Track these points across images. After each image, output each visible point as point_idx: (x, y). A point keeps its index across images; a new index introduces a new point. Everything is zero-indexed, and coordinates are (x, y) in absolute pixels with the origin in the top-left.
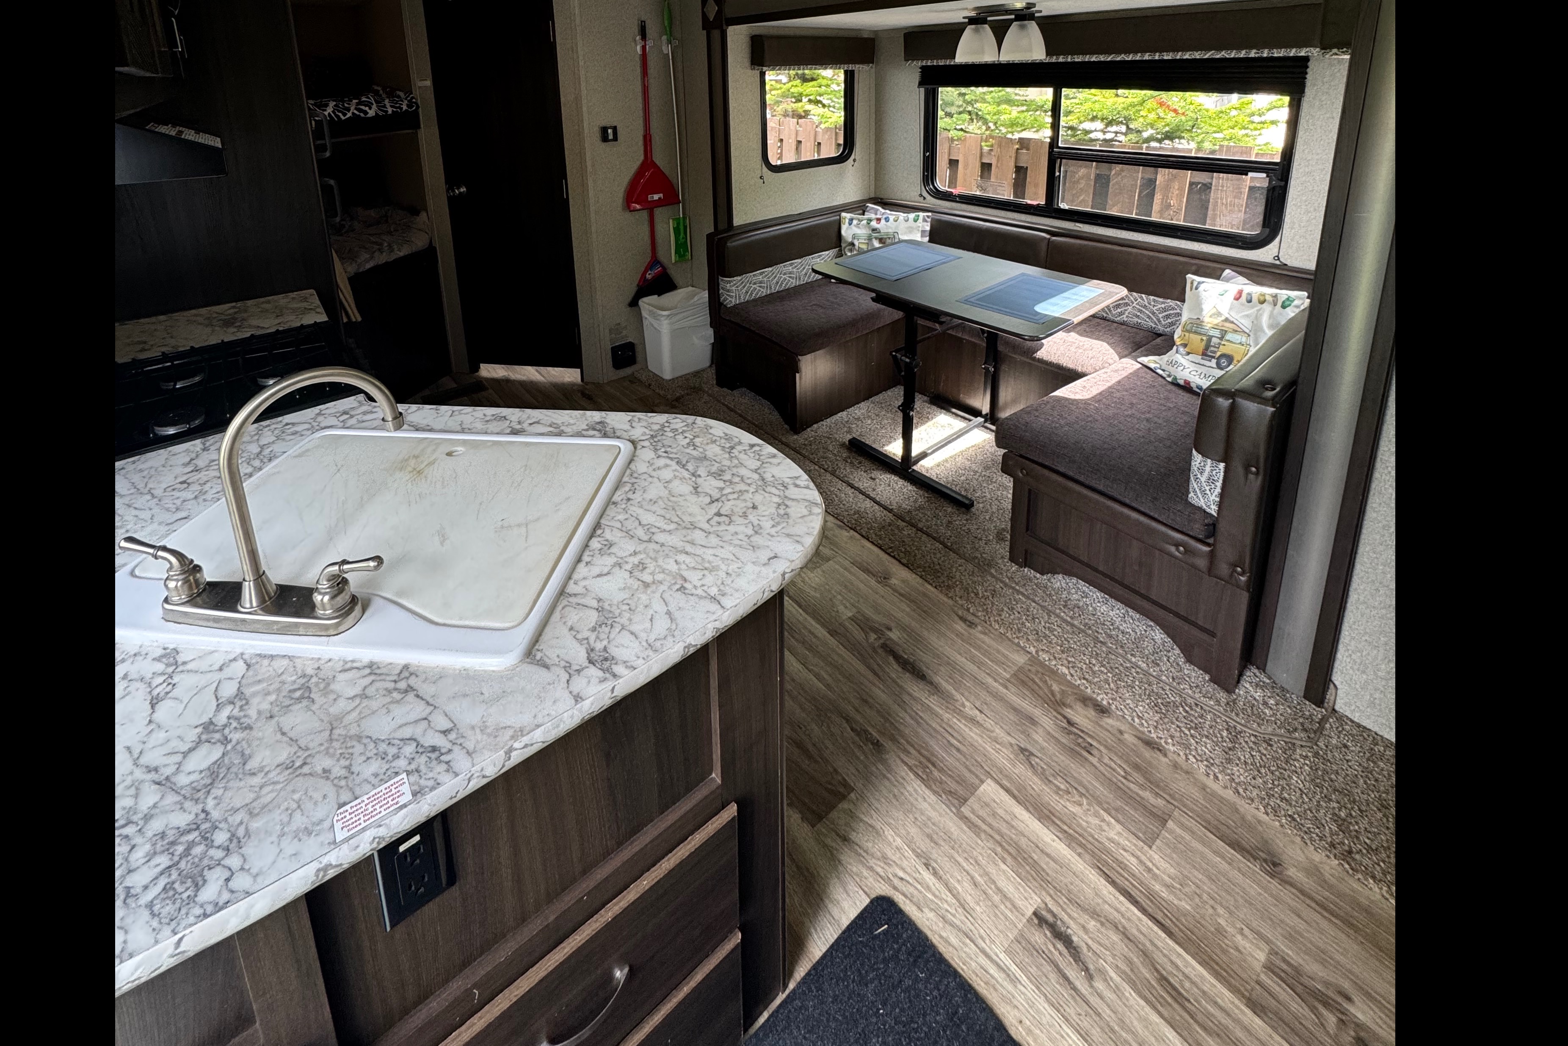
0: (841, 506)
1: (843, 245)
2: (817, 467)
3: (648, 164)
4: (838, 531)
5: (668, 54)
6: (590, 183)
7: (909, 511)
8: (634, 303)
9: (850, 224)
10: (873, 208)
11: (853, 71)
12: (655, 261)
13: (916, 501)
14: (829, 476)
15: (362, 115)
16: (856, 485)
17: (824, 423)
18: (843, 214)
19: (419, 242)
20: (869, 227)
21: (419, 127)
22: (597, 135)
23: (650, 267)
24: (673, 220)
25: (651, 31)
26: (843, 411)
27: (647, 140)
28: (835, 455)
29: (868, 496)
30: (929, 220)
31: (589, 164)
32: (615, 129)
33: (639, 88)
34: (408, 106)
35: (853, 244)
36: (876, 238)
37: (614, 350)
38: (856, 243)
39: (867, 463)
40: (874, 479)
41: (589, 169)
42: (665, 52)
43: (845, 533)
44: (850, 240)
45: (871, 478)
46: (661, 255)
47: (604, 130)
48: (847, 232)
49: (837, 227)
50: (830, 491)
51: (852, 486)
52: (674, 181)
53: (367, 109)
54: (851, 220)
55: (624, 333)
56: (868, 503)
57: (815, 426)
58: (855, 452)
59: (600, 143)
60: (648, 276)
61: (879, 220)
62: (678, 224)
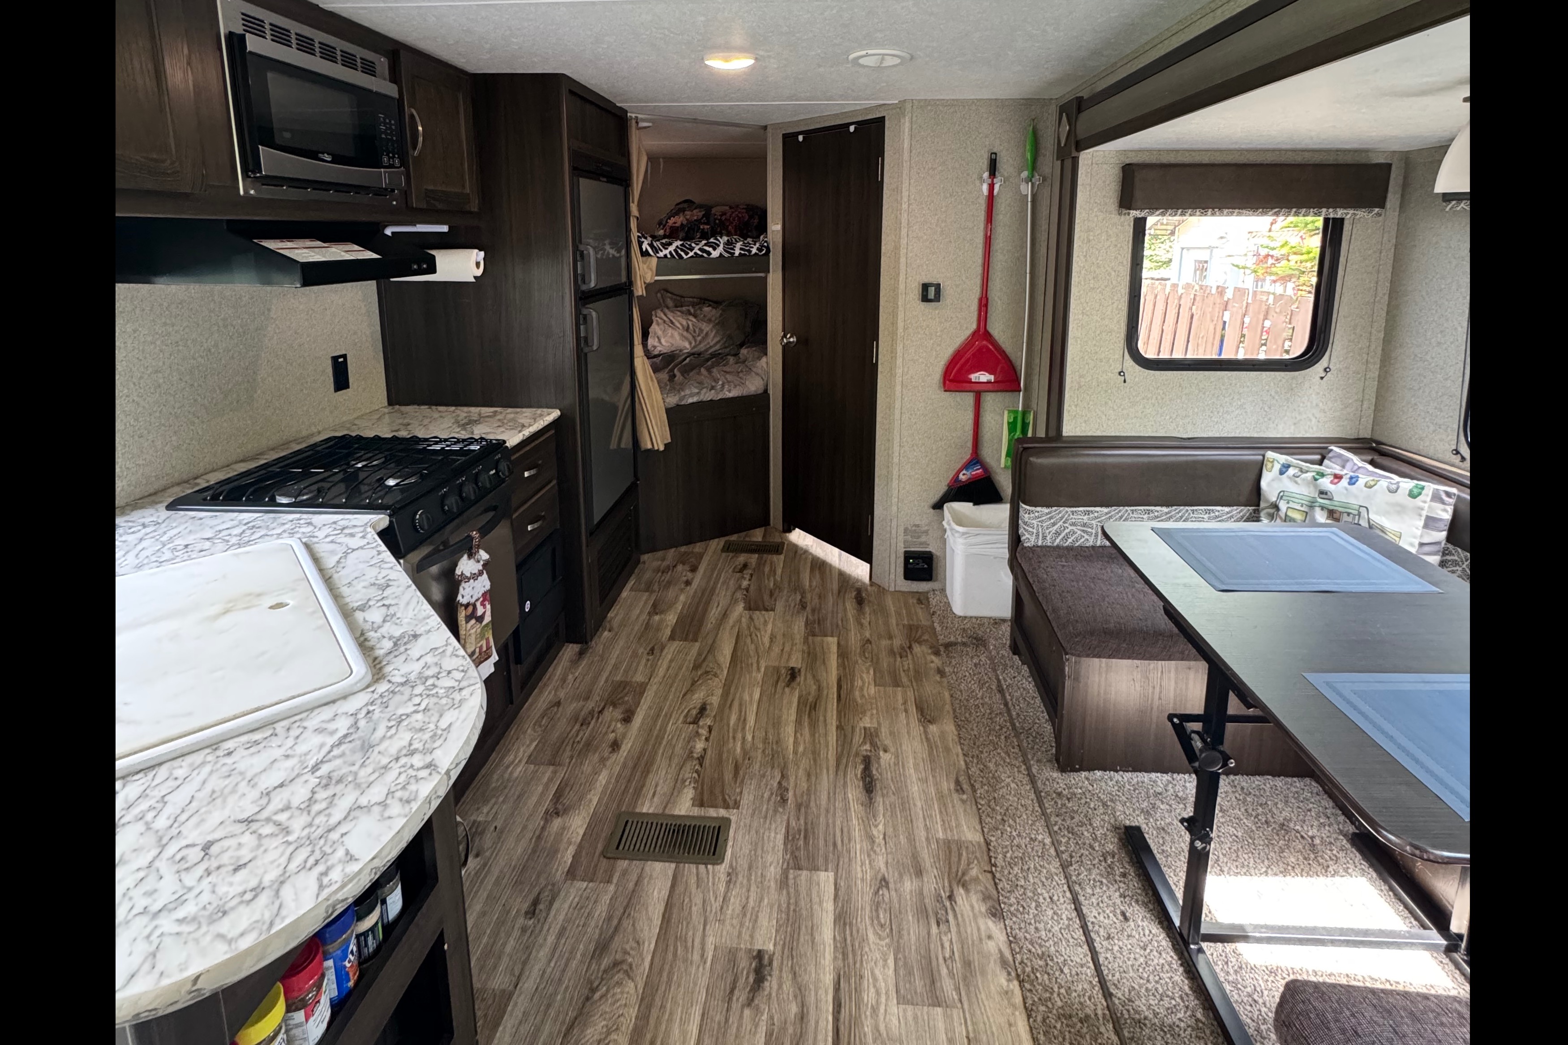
0: (1032, 929)
1: (1263, 505)
2: (1048, 841)
3: (982, 333)
4: (993, 966)
5: (1027, 195)
6: (899, 348)
7: (1140, 1023)
8: (938, 506)
9: (1282, 473)
10: (1340, 456)
11: (1342, 220)
12: (976, 459)
13: (1171, 1011)
14: (1054, 866)
15: (705, 255)
16: (1085, 910)
17: (1117, 776)
18: (1270, 454)
19: (753, 386)
20: (1316, 486)
21: (769, 272)
22: (916, 293)
23: (967, 466)
24: (1009, 412)
25: (1006, 166)
26: (1164, 771)
27: (984, 304)
28: (1095, 839)
29: (1090, 943)
30: (1452, 501)
31: (900, 324)
32: (938, 287)
33: (980, 240)
34: (758, 249)
35: (1276, 507)
36: (1323, 508)
37: (908, 555)
38: (1283, 506)
39: (1135, 883)
40: (1126, 919)
41: (900, 330)
42: (1024, 193)
43: (1002, 980)
44: (1273, 499)
45: (1123, 914)
46: (987, 453)
47: (925, 287)
48: (1270, 484)
49: (1257, 471)
50: (1034, 892)
51: (1078, 910)
52: (1016, 363)
53: (710, 249)
54: (1286, 467)
55: (923, 539)
56: (1081, 953)
57: (1098, 773)
58: (1127, 853)
59: (919, 302)
60: (962, 477)
61: (1338, 477)
62: (1015, 418)
